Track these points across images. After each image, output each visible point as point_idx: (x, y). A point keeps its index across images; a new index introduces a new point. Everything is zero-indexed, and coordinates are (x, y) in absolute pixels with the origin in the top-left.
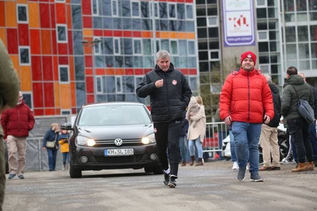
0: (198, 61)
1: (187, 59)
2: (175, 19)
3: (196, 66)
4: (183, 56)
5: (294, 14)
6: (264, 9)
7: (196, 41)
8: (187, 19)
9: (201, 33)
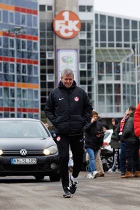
0: (40, 104)
1: (32, 102)
2: (26, 75)
3: (38, 107)
4: (30, 100)
5: (104, 76)
6: (85, 72)
7: (39, 90)
8: (34, 75)
9: (43, 85)
